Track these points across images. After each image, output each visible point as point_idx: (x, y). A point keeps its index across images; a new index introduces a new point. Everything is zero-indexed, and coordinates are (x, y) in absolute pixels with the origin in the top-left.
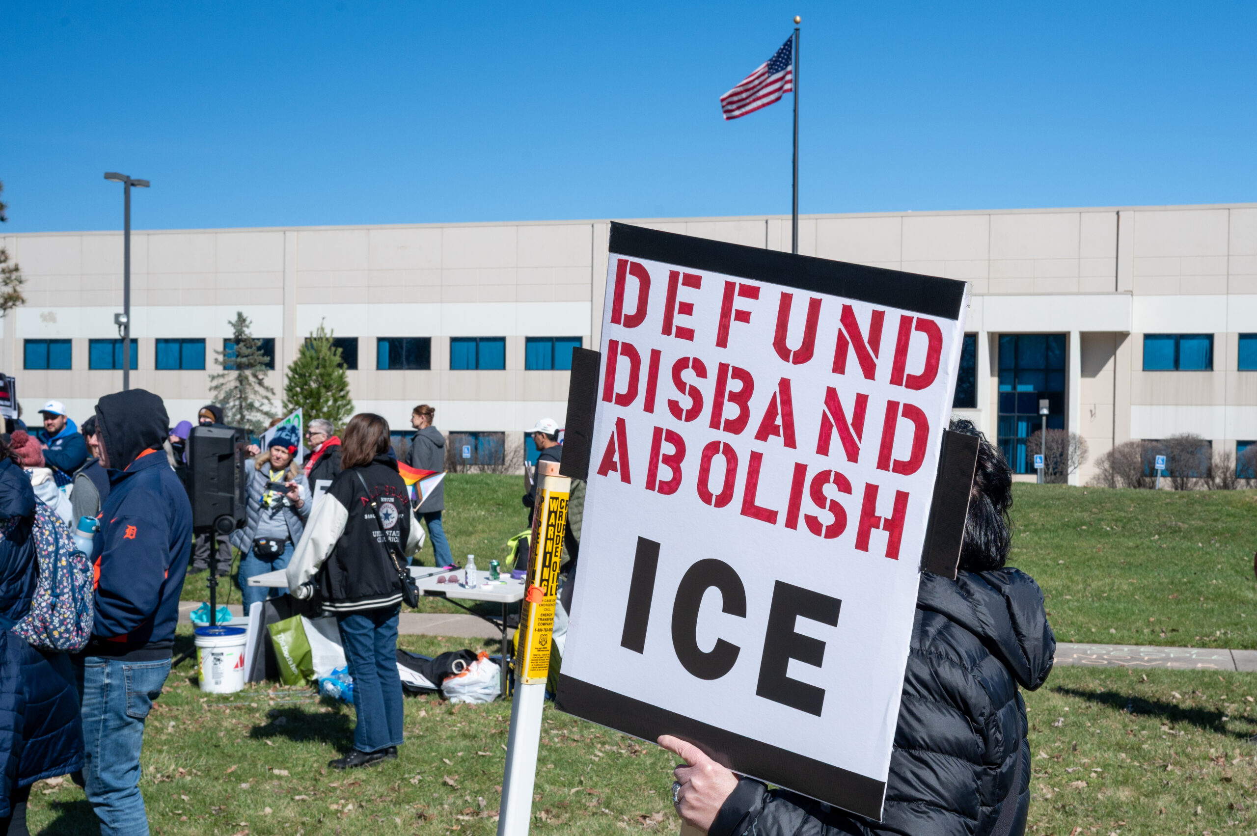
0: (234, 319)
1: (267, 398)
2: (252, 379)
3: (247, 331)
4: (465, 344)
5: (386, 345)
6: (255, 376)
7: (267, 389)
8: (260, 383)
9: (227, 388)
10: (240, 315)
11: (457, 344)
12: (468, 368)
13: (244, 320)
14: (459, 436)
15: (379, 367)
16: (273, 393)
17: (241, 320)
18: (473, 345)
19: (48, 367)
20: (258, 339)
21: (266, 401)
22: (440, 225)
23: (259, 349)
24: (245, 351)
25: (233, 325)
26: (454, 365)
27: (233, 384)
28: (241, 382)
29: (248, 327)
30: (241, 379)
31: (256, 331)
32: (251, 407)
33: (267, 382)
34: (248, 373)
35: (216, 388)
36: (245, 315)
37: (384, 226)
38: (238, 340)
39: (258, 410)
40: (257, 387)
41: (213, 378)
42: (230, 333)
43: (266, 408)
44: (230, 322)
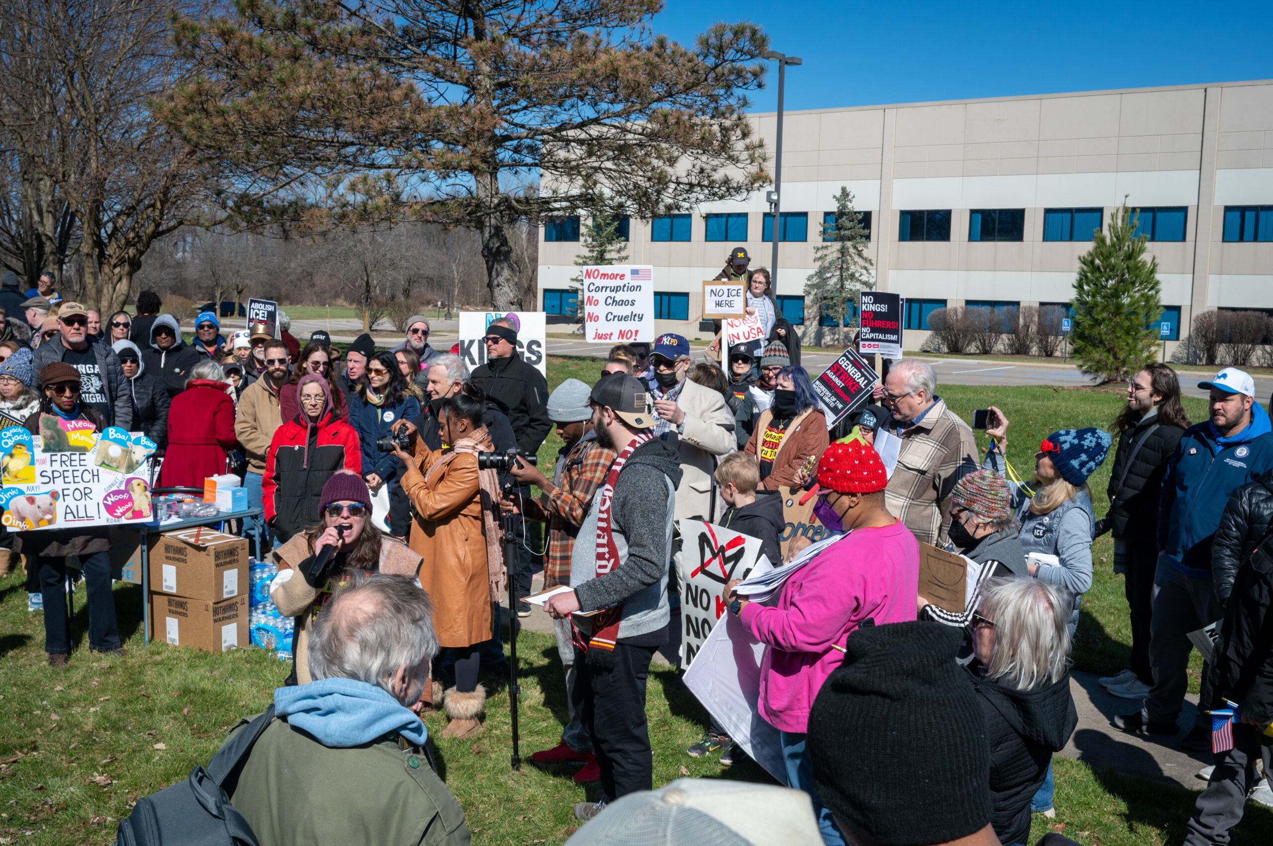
0: (838, 193)
1: (866, 268)
2: (852, 250)
3: (850, 205)
4: (1060, 215)
5: (979, 217)
6: (855, 248)
7: (865, 259)
8: (860, 254)
9: (829, 259)
10: (844, 189)
11: (1051, 215)
12: (1061, 240)
13: (848, 195)
14: (1050, 307)
15: (971, 239)
16: (872, 264)
17: (845, 193)
18: (1068, 216)
19: (671, 240)
20: (860, 213)
21: (864, 271)
22: (1038, 96)
23: (860, 222)
24: (849, 224)
25: (838, 200)
26: (1047, 237)
27: (836, 255)
28: (843, 254)
29: (851, 201)
30: (843, 252)
31: (857, 205)
32: (852, 276)
33: (865, 253)
34: (849, 244)
35: (820, 258)
36: (848, 190)
37: (981, 100)
38: (841, 214)
39: (858, 280)
40: (856, 258)
41: (818, 249)
42: (834, 207)
43: (864, 278)
44: (834, 197)
